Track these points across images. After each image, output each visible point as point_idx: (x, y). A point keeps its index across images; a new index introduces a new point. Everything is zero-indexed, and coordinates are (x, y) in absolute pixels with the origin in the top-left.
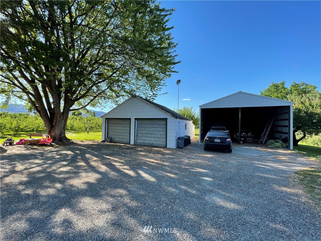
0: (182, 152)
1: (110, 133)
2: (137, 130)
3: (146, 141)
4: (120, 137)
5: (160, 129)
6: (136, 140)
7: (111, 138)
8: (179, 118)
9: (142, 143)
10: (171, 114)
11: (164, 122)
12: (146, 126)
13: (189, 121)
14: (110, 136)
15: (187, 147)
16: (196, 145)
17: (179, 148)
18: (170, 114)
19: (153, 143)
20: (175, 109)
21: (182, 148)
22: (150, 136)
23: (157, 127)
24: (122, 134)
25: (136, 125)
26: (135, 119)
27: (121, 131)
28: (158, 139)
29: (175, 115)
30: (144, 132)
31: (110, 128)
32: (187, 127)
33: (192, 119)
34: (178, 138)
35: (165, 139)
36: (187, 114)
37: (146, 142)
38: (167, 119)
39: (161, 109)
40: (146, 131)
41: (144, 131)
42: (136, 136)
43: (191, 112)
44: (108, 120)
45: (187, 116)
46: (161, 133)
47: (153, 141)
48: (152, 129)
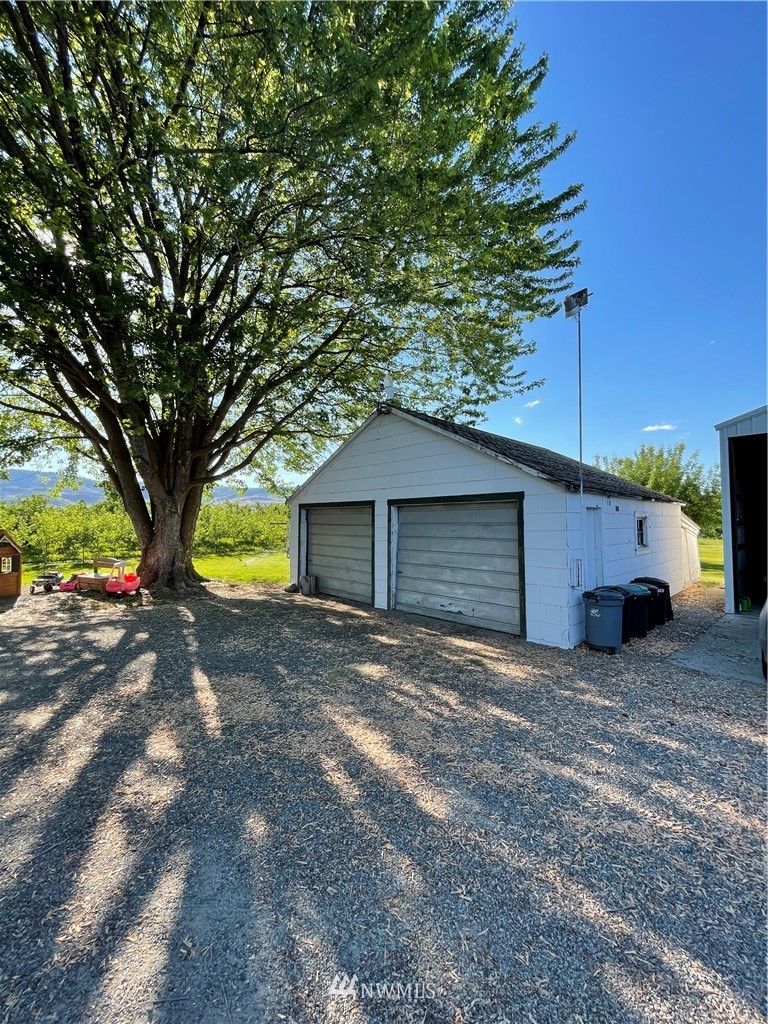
0: (601, 682)
1: (315, 560)
2: (398, 549)
3: (433, 599)
4: (345, 576)
5: (490, 547)
6: (393, 590)
7: (317, 579)
8: (589, 489)
9: (418, 607)
10: (543, 472)
11: (508, 513)
12: (434, 531)
13: (659, 504)
14: (314, 570)
15: (639, 645)
16: (702, 629)
17: (592, 647)
18: (534, 472)
19: (460, 612)
20: (601, 460)
21: (612, 651)
22: (447, 575)
23: (475, 535)
24: (349, 563)
25: (395, 528)
26: (391, 503)
27: (347, 553)
28: (482, 591)
29: (566, 476)
30: (425, 558)
31: (315, 540)
32: (649, 533)
33: (683, 497)
34: (587, 595)
35: (516, 596)
36: (659, 475)
37: (435, 602)
38: (520, 496)
39: (489, 452)
40: (431, 555)
41: (426, 555)
42: (397, 574)
43: (678, 468)
44: (307, 509)
45: (657, 486)
46: (498, 563)
47: (463, 603)
48: (458, 546)
